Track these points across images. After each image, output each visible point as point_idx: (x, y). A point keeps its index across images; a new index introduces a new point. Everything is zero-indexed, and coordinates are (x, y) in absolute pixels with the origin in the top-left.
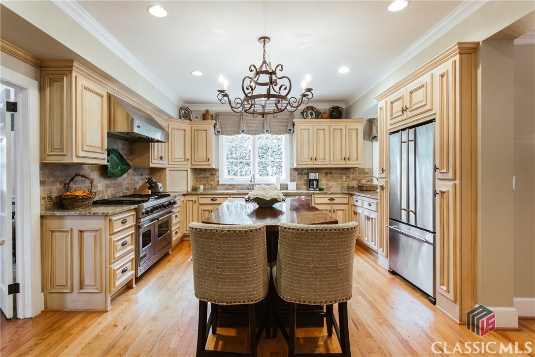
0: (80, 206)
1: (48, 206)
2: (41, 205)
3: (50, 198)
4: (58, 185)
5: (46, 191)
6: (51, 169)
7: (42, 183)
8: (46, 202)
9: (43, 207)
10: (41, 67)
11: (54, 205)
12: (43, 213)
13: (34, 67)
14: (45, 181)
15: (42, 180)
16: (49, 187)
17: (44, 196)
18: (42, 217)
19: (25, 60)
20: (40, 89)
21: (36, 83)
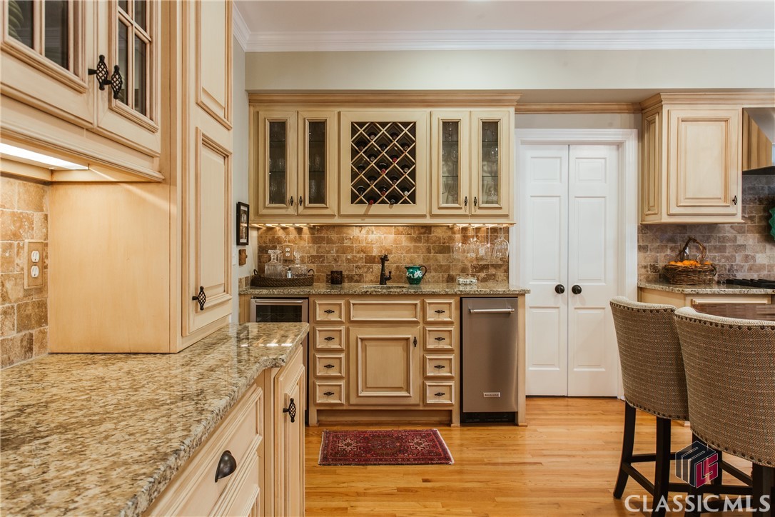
0: (683, 280)
1: (651, 277)
2: (639, 275)
3: (654, 268)
4: (669, 252)
5: (648, 259)
6: (656, 232)
7: (641, 248)
8: (648, 271)
9: (643, 277)
10: (643, 110)
11: (660, 277)
12: (643, 285)
13: (634, 113)
14: (647, 246)
15: (641, 244)
16: (653, 254)
17: (644, 264)
18: (640, 289)
19: (620, 111)
20: (641, 137)
21: (635, 132)
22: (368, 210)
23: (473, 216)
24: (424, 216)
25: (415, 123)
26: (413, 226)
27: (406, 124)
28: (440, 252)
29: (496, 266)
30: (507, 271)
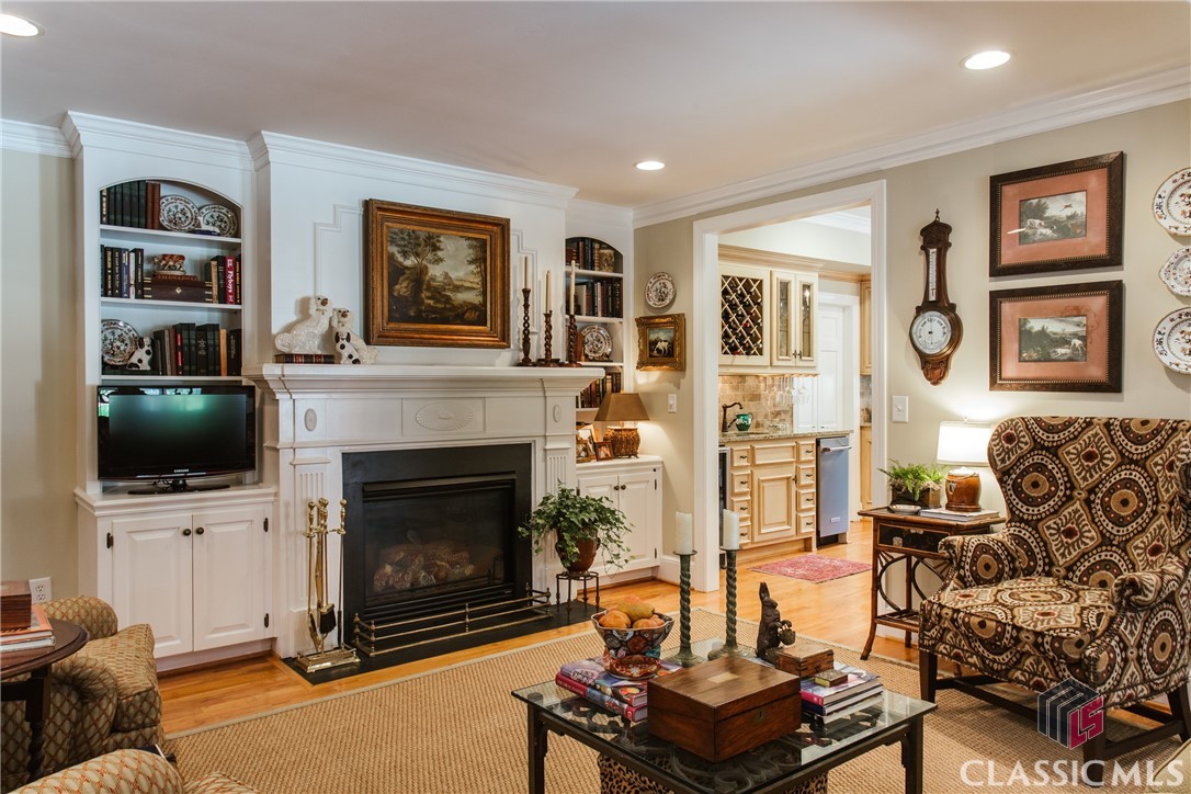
7: (861, 394)
10: (863, 283)
13: (859, 285)
15: (861, 391)
17: (861, 407)
18: (862, 428)
19: (850, 281)
20: (862, 302)
21: (858, 298)
22: (733, 360)
23: (797, 367)
24: (766, 367)
25: (761, 281)
26: (733, 376)
27: (755, 281)
28: (751, 400)
29: (785, 412)
30: (792, 416)
